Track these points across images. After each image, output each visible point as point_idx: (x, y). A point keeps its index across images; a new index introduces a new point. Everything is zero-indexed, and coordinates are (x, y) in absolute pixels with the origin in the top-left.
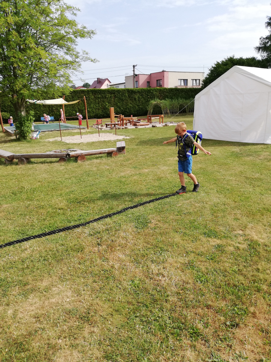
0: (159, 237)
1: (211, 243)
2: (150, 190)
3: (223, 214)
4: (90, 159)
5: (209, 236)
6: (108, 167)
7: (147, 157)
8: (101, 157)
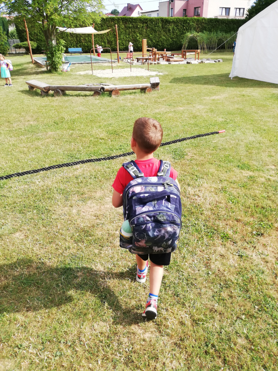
0: (195, 167)
1: (243, 174)
2: (186, 127)
3: (257, 151)
4: (124, 94)
5: (242, 168)
6: (142, 104)
7: (182, 95)
8: (135, 93)
